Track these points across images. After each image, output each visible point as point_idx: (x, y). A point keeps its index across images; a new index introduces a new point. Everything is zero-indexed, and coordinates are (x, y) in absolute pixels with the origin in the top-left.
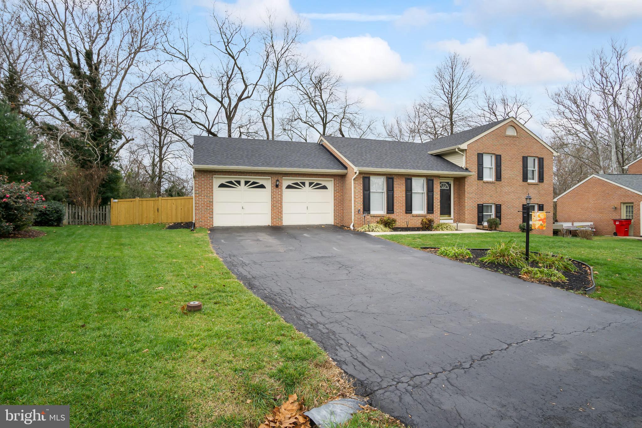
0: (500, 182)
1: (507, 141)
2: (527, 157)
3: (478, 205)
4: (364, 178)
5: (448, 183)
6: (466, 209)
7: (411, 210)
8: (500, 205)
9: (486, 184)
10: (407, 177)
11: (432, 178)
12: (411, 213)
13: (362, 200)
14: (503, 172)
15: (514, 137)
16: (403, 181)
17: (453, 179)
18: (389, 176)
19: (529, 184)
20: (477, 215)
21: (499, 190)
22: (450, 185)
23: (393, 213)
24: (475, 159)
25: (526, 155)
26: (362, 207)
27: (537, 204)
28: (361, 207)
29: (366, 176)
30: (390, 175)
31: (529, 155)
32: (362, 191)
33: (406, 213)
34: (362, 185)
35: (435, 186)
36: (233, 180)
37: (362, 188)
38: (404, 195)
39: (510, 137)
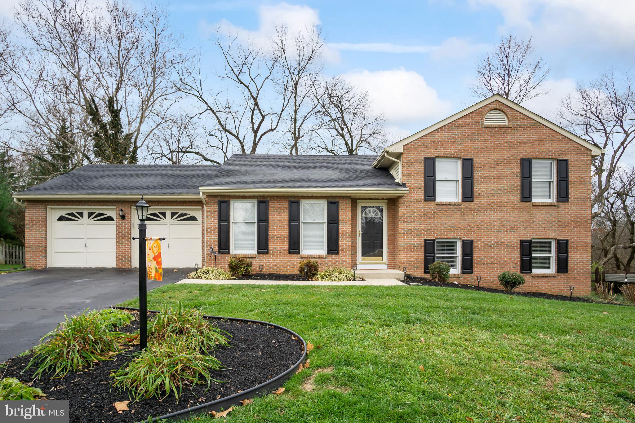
0: (472, 204)
1: (485, 135)
2: (530, 161)
3: (425, 241)
4: (220, 203)
5: (378, 207)
6: (401, 248)
7: (298, 248)
8: (472, 241)
9: (442, 207)
10: (293, 200)
11: (337, 200)
12: (299, 253)
13: (216, 234)
14: (476, 187)
15: (500, 127)
16: (285, 206)
17: (386, 201)
18: (262, 199)
19: (535, 205)
20: (423, 257)
21: (468, 216)
22: (381, 211)
23: (267, 253)
24: (420, 167)
25: (529, 156)
26: (217, 243)
27: (555, 239)
28: (215, 245)
29: (223, 199)
30: (263, 197)
31: (535, 156)
32: (216, 222)
33: (290, 253)
34: (216, 213)
35: (341, 212)
36: (74, 212)
37: (216, 217)
38: (287, 227)
39: (493, 127)
